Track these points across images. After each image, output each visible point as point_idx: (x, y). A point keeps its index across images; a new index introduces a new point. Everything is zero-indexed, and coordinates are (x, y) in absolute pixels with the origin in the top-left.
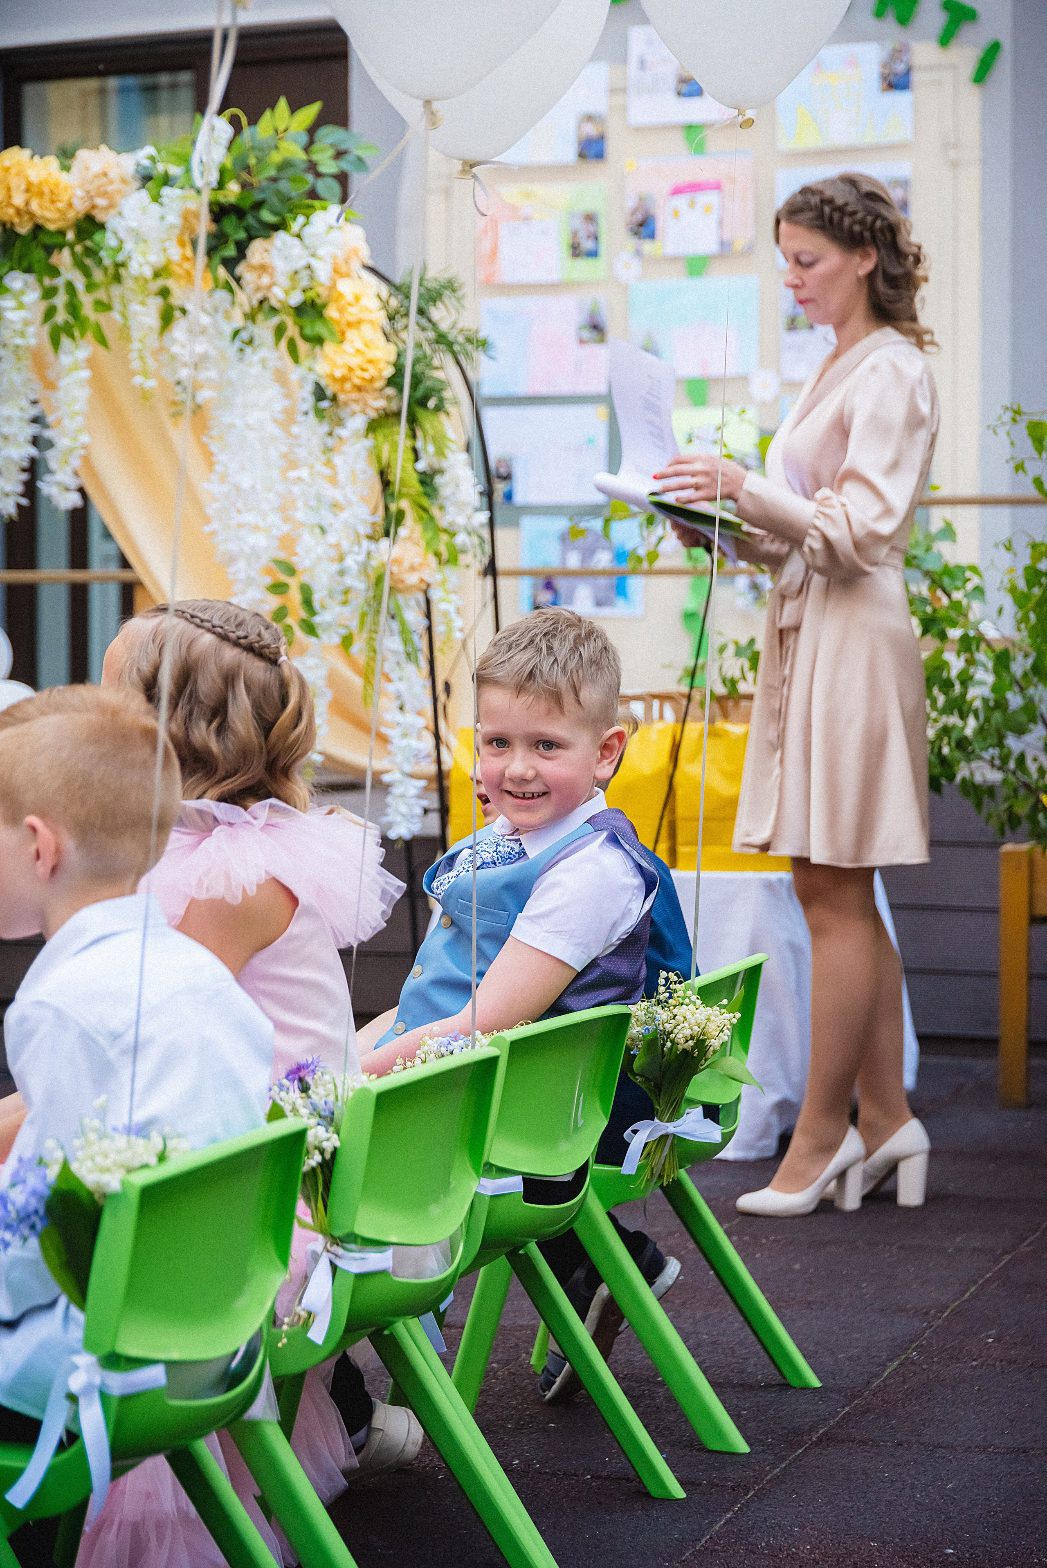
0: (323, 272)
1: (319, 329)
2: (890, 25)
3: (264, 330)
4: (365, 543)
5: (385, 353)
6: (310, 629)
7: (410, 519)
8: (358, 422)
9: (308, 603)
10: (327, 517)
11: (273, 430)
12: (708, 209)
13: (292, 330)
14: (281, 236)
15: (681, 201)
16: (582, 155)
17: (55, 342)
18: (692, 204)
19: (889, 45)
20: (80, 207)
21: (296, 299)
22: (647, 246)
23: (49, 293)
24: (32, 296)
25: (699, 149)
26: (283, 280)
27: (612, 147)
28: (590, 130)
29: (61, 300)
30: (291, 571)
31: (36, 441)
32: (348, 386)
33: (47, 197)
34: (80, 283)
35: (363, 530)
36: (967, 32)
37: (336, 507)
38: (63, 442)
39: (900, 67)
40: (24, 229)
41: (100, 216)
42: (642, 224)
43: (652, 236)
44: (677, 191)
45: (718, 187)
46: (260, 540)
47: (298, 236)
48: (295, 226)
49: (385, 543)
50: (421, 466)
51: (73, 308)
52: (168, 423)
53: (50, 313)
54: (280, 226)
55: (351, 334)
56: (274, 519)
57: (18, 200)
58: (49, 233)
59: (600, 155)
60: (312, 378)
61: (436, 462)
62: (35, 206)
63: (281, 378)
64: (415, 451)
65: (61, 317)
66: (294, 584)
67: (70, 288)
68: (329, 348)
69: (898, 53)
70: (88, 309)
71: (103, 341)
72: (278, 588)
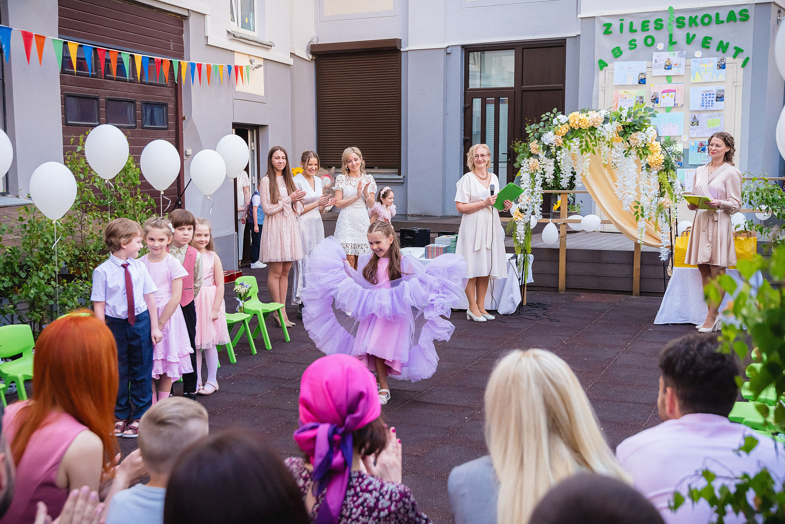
0: (649, 140)
1: (647, 152)
2: (720, 53)
3: (633, 152)
4: (657, 198)
5: (662, 157)
6: (643, 216)
7: (667, 193)
8: (656, 172)
9: (642, 210)
10: (647, 193)
11: (634, 173)
12: (672, 96)
13: (641, 152)
14: (639, 133)
15: (665, 94)
16: (639, 83)
17: (582, 153)
18: (668, 95)
19: (720, 58)
20: (591, 124)
21: (643, 146)
22: (656, 104)
23: (581, 142)
24: (578, 143)
25: (670, 82)
26: (641, 142)
27: (647, 81)
28: (642, 77)
29: (584, 143)
30: (639, 204)
31: (572, 172)
32: (654, 164)
33: (583, 122)
34: (589, 140)
35: (657, 195)
36: (740, 55)
37: (650, 190)
38: (578, 174)
39: (723, 63)
40: (577, 128)
41: (596, 127)
42: (655, 99)
43: (657, 102)
44: (663, 92)
45: (675, 91)
46: (631, 196)
47: (644, 132)
48: (643, 130)
49: (661, 198)
50: (669, 181)
51: (587, 146)
52: (602, 167)
53: (581, 146)
54: (640, 130)
55: (655, 153)
56: (634, 192)
57: (577, 123)
58: (583, 129)
59: (644, 83)
60: (646, 162)
61: (673, 180)
62: (580, 124)
63: (636, 162)
64: (668, 178)
65: (583, 148)
66: (640, 206)
67: (586, 141)
68: (649, 156)
69: (722, 60)
70: (590, 146)
71: (594, 153)
72: (636, 207)
